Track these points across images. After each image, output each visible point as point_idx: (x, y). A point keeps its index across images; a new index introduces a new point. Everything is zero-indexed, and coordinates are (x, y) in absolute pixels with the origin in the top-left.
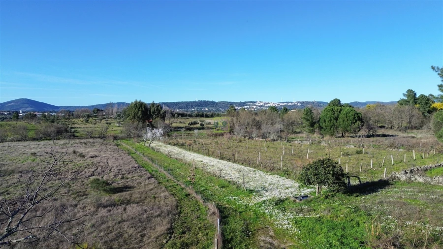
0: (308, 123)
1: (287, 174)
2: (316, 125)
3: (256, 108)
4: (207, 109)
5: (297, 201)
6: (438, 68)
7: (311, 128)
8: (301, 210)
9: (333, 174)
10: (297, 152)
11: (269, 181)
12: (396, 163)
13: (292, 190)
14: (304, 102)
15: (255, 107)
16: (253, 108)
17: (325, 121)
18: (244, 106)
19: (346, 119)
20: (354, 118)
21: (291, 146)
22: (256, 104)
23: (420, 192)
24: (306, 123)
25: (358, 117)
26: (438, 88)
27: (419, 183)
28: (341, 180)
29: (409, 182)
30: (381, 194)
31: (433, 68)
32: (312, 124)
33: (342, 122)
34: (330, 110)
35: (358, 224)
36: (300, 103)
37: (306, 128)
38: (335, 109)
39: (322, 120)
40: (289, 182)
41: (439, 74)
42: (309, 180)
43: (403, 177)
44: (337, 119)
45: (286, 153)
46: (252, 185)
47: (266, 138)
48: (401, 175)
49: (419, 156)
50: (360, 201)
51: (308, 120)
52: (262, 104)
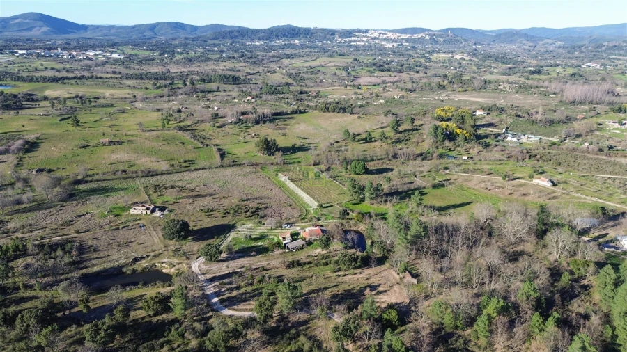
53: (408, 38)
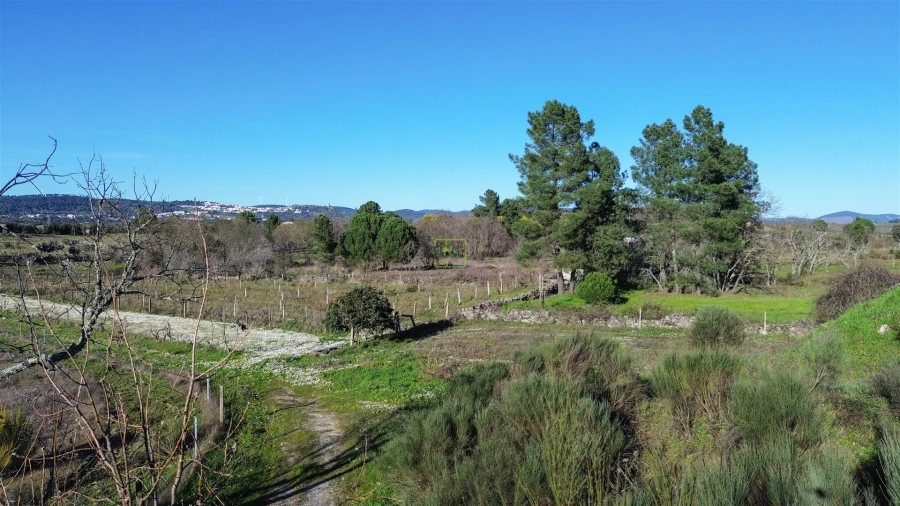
0: (322, 244)
1: (295, 326)
2: (337, 250)
3: (202, 216)
4: (70, 216)
5: (322, 355)
6: (517, 158)
7: (330, 254)
8: (331, 364)
9: (377, 308)
10: (307, 294)
11: (265, 339)
12: (465, 301)
13: (310, 345)
14: (307, 207)
15: (199, 214)
16: (194, 216)
17: (353, 242)
18: (172, 211)
19: (390, 238)
20: (404, 236)
21: (293, 285)
22: (202, 208)
23: (490, 331)
24: (318, 245)
25: (410, 233)
26: (517, 187)
27: (490, 321)
28: (387, 317)
29: (478, 320)
30: (442, 337)
31: (511, 157)
32: (331, 247)
33: (383, 243)
34: (363, 220)
35: (411, 369)
36: (299, 207)
37: (320, 253)
38: (372, 220)
39: (348, 240)
40: (301, 337)
41: (517, 167)
42: (339, 322)
43: (469, 314)
44: (374, 237)
45: (286, 298)
46: (237, 345)
47: (240, 274)
48: (469, 312)
49: (495, 291)
50: (413, 346)
51: (322, 239)
52: (216, 208)
53: (268, 212)
